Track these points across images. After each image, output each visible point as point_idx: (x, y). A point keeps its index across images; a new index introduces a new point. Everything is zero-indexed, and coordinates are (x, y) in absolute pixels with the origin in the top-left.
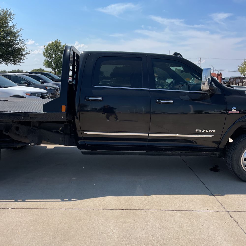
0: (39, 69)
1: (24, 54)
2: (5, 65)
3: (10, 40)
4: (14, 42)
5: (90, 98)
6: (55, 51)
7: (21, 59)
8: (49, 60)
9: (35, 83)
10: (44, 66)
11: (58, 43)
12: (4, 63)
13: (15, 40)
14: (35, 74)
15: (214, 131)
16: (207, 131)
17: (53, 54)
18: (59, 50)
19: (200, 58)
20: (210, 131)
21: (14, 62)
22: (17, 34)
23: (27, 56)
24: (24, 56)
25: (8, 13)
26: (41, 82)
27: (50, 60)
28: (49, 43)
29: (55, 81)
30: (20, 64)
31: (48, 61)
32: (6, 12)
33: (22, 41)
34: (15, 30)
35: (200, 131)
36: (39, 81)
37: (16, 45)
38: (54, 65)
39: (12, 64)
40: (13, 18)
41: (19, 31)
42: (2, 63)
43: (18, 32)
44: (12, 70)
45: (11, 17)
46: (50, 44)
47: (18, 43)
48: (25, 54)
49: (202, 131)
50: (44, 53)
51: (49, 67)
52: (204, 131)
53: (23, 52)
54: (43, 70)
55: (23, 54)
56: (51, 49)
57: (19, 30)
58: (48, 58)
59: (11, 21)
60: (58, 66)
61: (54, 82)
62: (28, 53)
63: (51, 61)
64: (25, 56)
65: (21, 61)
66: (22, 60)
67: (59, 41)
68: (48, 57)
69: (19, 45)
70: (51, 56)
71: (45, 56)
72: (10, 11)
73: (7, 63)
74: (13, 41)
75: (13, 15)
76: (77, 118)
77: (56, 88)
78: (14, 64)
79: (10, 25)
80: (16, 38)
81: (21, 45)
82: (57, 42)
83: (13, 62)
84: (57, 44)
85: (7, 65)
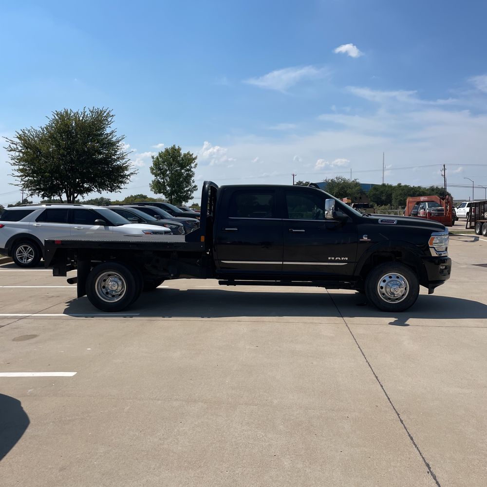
0: (139, 195)
1: (127, 176)
2: (97, 193)
3: (107, 155)
4: (113, 157)
5: (226, 229)
6: (170, 165)
7: (122, 182)
8: (160, 180)
9: (149, 219)
10: (152, 190)
11: (176, 150)
12: (96, 190)
13: (114, 155)
14: (147, 206)
15: (347, 259)
16: (339, 259)
17: (167, 171)
18: (178, 162)
19: (444, 166)
20: (342, 259)
21: (111, 188)
22: (117, 145)
23: (132, 177)
24: (127, 179)
25: (105, 114)
26: (157, 218)
27: (162, 180)
28: (160, 152)
29: (176, 216)
30: (120, 190)
31: (158, 182)
32: (101, 112)
33: (124, 154)
34: (114, 139)
35: (333, 258)
36: (153, 216)
37: (115, 162)
38: (168, 188)
39: (108, 192)
40: (112, 121)
41: (120, 140)
42: (92, 190)
43: (118, 142)
44: (90, 199)
45: (109, 120)
46: (162, 152)
47: (118, 158)
48: (129, 175)
49: (335, 259)
50: (152, 169)
51: (160, 192)
52: (337, 259)
53: (126, 172)
54: (145, 197)
55: (125, 175)
56: (164, 162)
57: (120, 138)
58: (158, 177)
59: (109, 126)
60: (175, 190)
61: (174, 217)
62: (132, 173)
63: (164, 182)
64: (129, 177)
65: (122, 186)
66: (122, 184)
67: (177, 148)
68: (158, 175)
69: (119, 161)
70: (163, 174)
71: (153, 173)
72: (107, 111)
73: (101, 190)
74: (111, 156)
75: (112, 116)
76: (215, 251)
77: (179, 226)
78: (111, 192)
79: (108, 131)
80: (116, 152)
81: (124, 160)
82: (173, 148)
83: (109, 189)
84: (174, 152)
85: (101, 193)
